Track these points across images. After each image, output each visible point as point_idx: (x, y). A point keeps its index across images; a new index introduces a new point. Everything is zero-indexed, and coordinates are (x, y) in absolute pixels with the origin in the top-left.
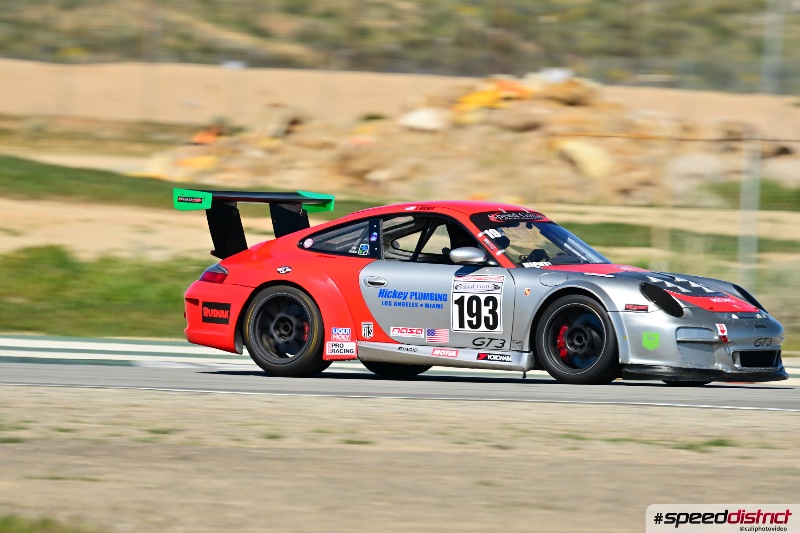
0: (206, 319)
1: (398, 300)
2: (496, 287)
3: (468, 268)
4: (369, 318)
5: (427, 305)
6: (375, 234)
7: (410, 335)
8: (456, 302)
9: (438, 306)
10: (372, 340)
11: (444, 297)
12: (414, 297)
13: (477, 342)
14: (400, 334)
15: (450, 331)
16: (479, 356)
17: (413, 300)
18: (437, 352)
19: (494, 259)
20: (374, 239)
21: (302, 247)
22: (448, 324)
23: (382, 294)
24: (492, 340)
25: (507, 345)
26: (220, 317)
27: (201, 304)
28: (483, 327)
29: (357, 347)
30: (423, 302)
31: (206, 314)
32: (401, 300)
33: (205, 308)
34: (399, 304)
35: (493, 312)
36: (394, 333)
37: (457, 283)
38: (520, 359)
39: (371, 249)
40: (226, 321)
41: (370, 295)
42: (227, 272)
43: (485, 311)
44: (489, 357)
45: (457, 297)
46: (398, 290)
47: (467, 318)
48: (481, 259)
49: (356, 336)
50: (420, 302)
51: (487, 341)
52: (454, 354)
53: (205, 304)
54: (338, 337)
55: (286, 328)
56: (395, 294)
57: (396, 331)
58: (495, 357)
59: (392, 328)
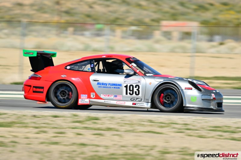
0: (34, 92)
1: (104, 86)
2: (139, 82)
3: (128, 76)
4: (94, 91)
5: (114, 88)
6: (92, 64)
7: (108, 97)
8: (125, 87)
9: (118, 88)
10: (94, 98)
11: (120, 85)
12: (110, 85)
13: (132, 99)
14: (105, 97)
15: (122, 96)
16: (133, 104)
17: (110, 86)
18: (118, 103)
19: (137, 73)
20: (92, 66)
21: (66, 69)
22: (122, 94)
23: (98, 84)
24: (137, 98)
25: (143, 100)
26: (40, 91)
27: (32, 87)
28: (134, 94)
29: (89, 101)
30: (113, 86)
31: (34, 90)
32: (105, 86)
33: (34, 88)
34: (104, 87)
35: (138, 90)
36: (102, 96)
37: (125, 80)
38: (148, 105)
39: (92, 69)
40: (42, 92)
41: (94, 84)
42: (41, 77)
43: (135, 90)
44: (137, 104)
45: (125, 85)
46: (104, 83)
47: (129, 91)
48: (132, 73)
49: (89, 97)
50: (112, 86)
51: (136, 99)
52: (124, 103)
53: (34, 87)
54: (83, 97)
55: (63, 94)
56: (103, 84)
57: (103, 96)
58: (139, 104)
59: (102, 95)
